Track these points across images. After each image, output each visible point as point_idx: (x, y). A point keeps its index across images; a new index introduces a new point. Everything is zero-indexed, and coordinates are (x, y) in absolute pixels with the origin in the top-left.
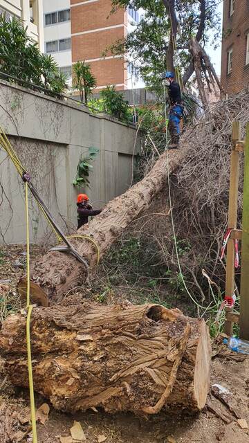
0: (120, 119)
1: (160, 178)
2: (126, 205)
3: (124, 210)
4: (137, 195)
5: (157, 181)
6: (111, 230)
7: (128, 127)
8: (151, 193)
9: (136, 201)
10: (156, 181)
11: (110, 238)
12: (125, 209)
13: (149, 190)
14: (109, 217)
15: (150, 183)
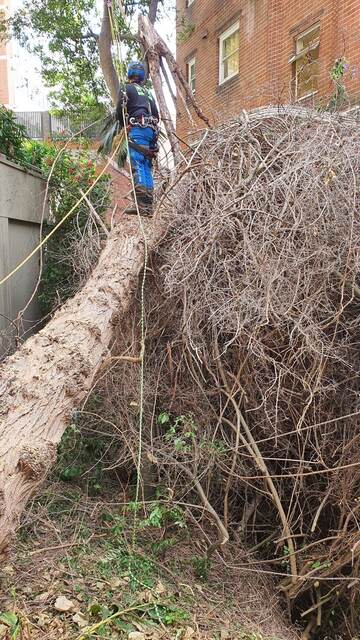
0: (9, 156)
1: (126, 282)
2: (60, 369)
3: (55, 383)
4: (83, 333)
5: (122, 290)
6: (21, 466)
7: (25, 172)
8: (114, 323)
9: (84, 349)
10: (120, 290)
11: (19, 492)
12: (57, 380)
13: (109, 315)
14: (12, 416)
15: (109, 297)
